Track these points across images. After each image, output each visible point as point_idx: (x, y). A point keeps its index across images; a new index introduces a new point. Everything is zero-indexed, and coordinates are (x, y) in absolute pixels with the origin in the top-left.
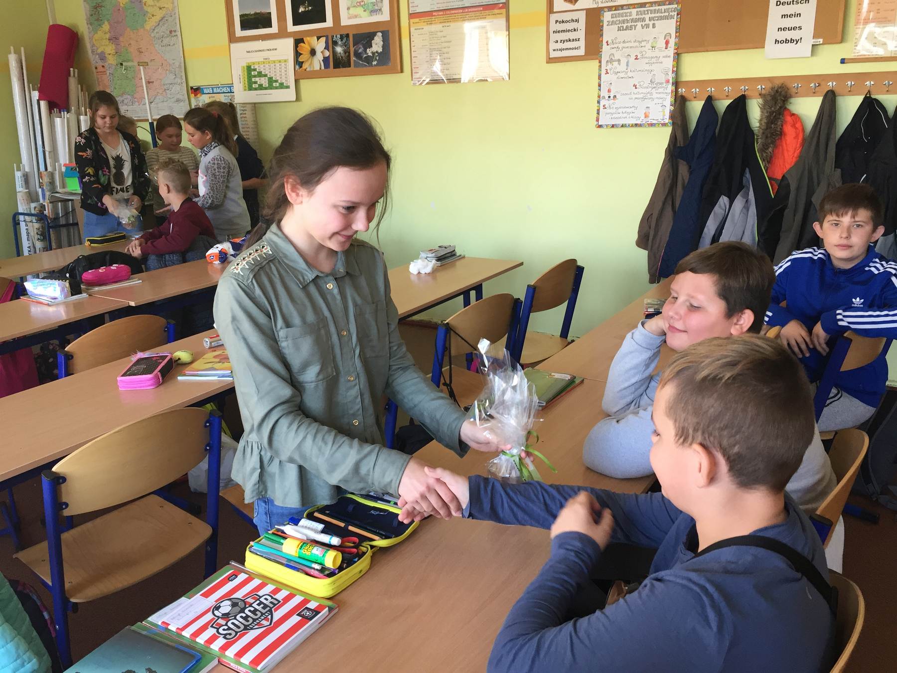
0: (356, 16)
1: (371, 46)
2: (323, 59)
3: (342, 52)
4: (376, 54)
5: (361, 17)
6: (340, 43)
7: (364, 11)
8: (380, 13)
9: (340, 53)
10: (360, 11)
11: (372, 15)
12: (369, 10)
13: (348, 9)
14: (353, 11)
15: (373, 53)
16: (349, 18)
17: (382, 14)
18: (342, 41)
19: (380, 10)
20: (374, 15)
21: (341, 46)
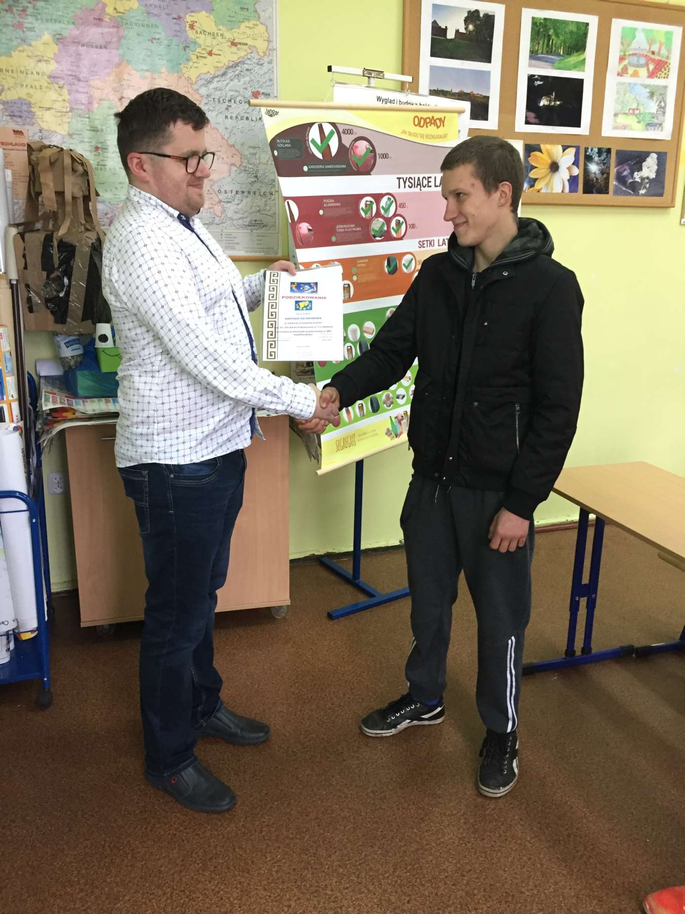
0: (625, 127)
1: (640, 169)
2: (568, 178)
3: (598, 172)
4: (647, 181)
5: (631, 129)
6: (596, 159)
7: (639, 122)
8: (660, 129)
9: (595, 173)
10: (631, 120)
11: (647, 130)
12: (644, 122)
13: (616, 115)
14: (621, 120)
15: (642, 179)
16: (616, 128)
17: (662, 130)
18: (599, 156)
19: (661, 125)
20: (651, 129)
21: (598, 164)
